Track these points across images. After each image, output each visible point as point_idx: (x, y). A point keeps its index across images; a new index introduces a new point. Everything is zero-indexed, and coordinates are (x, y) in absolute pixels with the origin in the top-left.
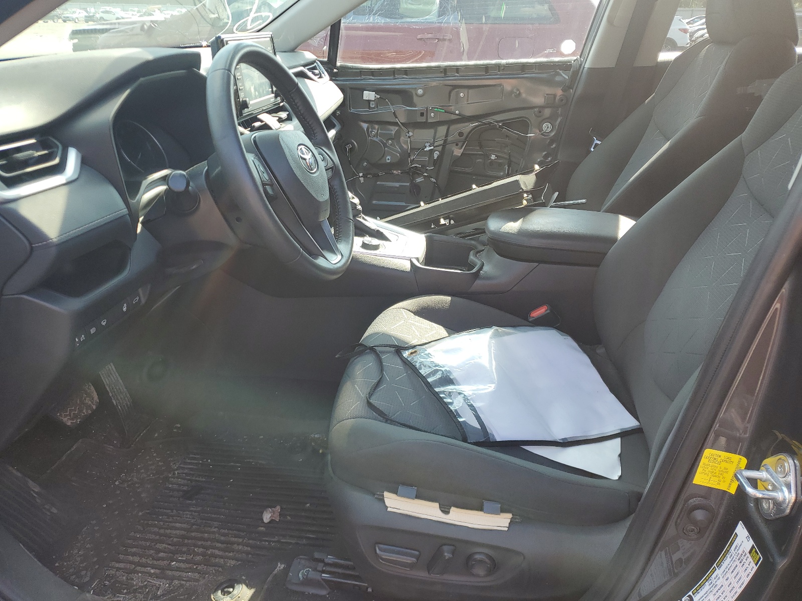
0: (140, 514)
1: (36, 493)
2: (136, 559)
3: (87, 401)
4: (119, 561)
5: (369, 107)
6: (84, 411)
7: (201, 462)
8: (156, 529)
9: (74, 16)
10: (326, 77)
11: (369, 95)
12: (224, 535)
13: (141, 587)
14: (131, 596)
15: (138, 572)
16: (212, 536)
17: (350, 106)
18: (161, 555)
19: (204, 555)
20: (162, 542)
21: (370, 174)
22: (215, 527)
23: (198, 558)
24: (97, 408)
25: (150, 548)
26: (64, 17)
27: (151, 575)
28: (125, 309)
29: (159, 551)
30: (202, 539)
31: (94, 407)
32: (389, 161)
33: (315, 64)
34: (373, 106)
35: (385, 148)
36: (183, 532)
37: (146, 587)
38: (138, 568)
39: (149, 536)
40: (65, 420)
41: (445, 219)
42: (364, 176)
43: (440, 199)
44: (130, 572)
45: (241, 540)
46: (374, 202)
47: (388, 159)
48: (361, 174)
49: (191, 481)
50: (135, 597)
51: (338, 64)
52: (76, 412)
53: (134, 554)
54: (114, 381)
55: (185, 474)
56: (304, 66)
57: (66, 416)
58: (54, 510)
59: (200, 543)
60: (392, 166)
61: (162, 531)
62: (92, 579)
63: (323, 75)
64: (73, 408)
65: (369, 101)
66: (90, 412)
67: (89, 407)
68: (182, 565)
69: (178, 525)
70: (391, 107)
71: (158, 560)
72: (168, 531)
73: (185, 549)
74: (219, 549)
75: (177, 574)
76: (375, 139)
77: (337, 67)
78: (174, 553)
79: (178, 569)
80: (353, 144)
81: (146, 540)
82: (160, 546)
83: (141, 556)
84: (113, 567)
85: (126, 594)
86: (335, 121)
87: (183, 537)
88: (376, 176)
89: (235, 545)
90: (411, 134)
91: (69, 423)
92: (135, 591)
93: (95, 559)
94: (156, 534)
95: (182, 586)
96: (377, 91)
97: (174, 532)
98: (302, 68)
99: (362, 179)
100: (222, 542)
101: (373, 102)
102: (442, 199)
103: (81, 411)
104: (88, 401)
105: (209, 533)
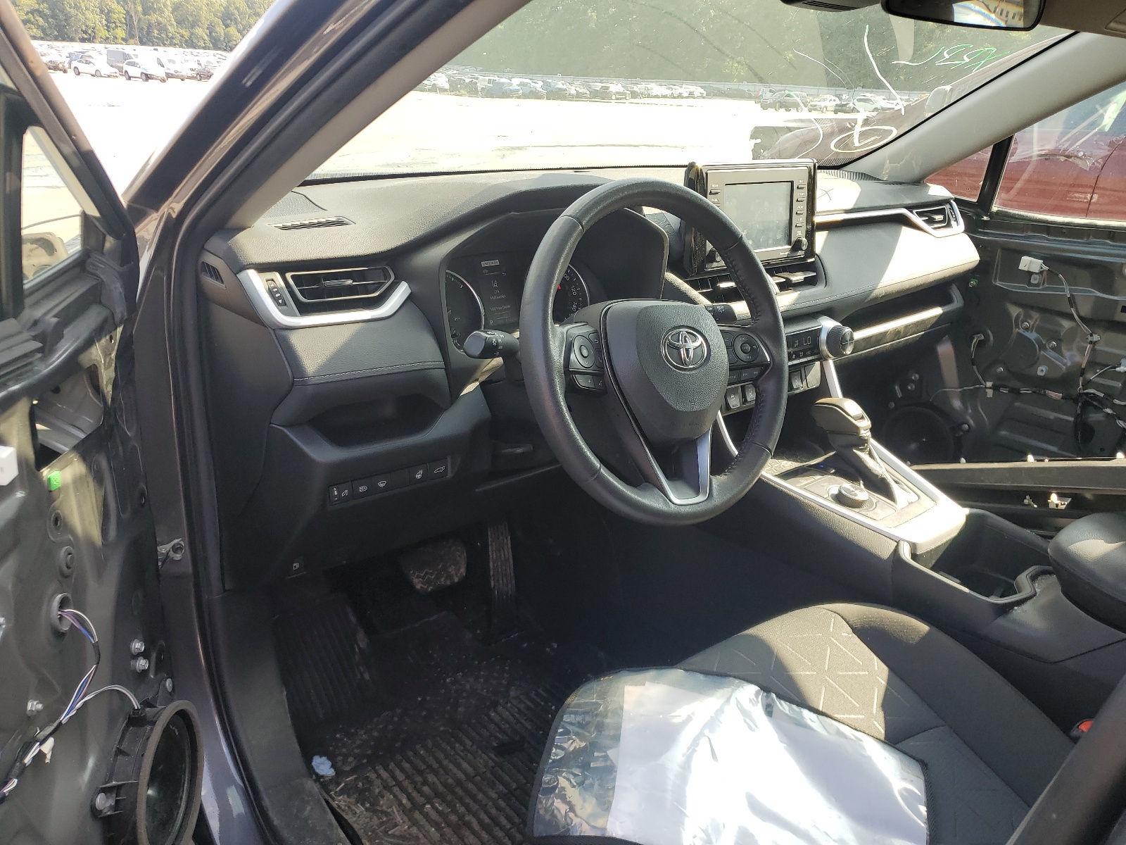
0: (442, 729)
1: (359, 648)
2: (401, 777)
3: (450, 570)
4: (386, 769)
5: (1029, 284)
6: (442, 579)
7: (543, 703)
8: (442, 756)
9: (823, 104)
10: (959, 226)
11: (1028, 263)
12: (499, 809)
13: (382, 812)
14: (369, 814)
15: (392, 793)
16: (485, 801)
17: (996, 276)
18: (426, 789)
19: (461, 817)
20: (436, 774)
21: (1005, 387)
22: (496, 793)
23: (453, 818)
24: (458, 583)
25: (421, 773)
26: (811, 105)
27: (400, 804)
28: (418, 476)
29: (425, 782)
30: (473, 797)
31: (456, 580)
32: (1042, 374)
33: (947, 207)
34: (1036, 282)
35: (1040, 351)
36: (463, 777)
37: (386, 814)
38: (396, 789)
39: (431, 761)
40: (416, 581)
41: (1061, 495)
42: (995, 388)
43: (1047, 460)
44: (387, 787)
45: (508, 826)
46: (1003, 433)
47: (1042, 370)
48: (989, 384)
49: (518, 722)
50: (371, 818)
51: (995, 208)
52: (433, 577)
53: (403, 770)
54: (503, 559)
55: (519, 709)
56: (910, 208)
57: (418, 577)
58: (367, 676)
59: (468, 800)
60: (1047, 382)
61: (445, 762)
62: (353, 771)
63: (953, 223)
64: (431, 571)
65: (1030, 273)
66: (448, 583)
67: (449, 577)
68: (434, 815)
69: (465, 765)
70: (1066, 286)
71: (419, 791)
72: (451, 766)
73: (449, 798)
74: (481, 822)
75: (423, 821)
76: (1027, 334)
77: (991, 213)
78: (437, 794)
79: (426, 816)
80: (987, 336)
81: (425, 762)
82: (431, 778)
83: (408, 777)
84: (376, 772)
85: (367, 809)
86: (956, 293)
87: (459, 782)
88: (1015, 392)
89: (497, 828)
90: (1096, 338)
91: (418, 587)
92: (375, 812)
93: (369, 752)
94: (438, 760)
95: (417, 838)
96: (1046, 260)
97: (455, 770)
98: (904, 211)
99: (990, 393)
100: (490, 817)
101: (1037, 276)
102: (1050, 461)
103: (438, 578)
104: (452, 570)
105: (485, 794)
